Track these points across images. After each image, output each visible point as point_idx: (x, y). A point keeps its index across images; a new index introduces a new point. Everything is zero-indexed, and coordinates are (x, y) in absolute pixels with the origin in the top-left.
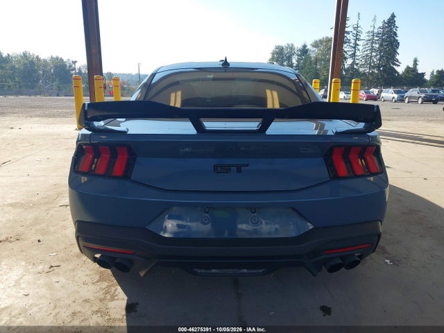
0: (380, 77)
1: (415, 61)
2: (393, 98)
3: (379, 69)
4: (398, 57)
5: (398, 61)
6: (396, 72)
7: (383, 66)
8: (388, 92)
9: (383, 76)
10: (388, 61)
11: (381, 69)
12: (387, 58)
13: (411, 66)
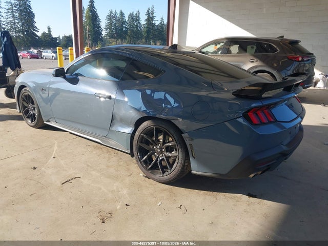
0: (26, 40)
1: (49, 29)
2: (53, 56)
3: (23, 34)
4: (35, 25)
5: (36, 28)
6: (37, 36)
7: (26, 31)
8: (47, 52)
9: (28, 39)
10: (29, 28)
11: (25, 33)
12: (27, 25)
13: (47, 32)
